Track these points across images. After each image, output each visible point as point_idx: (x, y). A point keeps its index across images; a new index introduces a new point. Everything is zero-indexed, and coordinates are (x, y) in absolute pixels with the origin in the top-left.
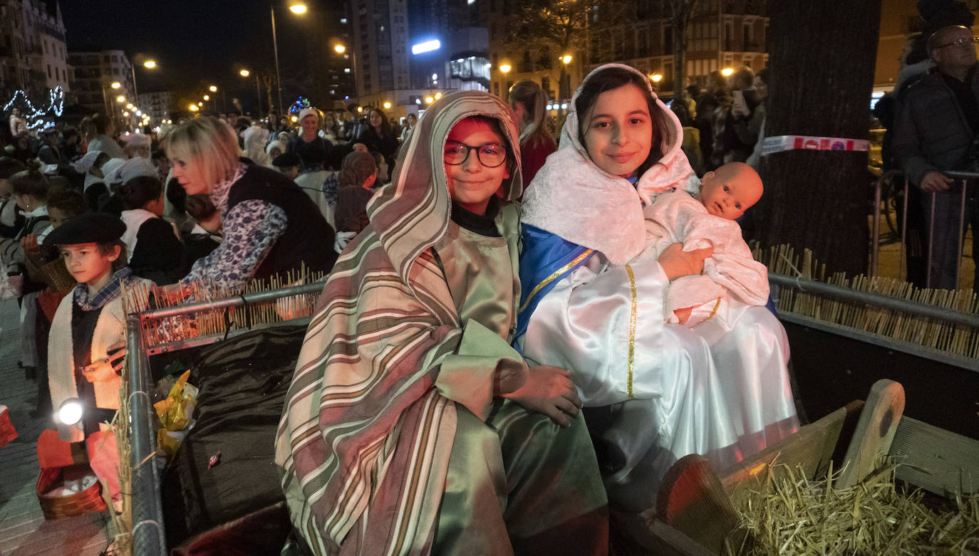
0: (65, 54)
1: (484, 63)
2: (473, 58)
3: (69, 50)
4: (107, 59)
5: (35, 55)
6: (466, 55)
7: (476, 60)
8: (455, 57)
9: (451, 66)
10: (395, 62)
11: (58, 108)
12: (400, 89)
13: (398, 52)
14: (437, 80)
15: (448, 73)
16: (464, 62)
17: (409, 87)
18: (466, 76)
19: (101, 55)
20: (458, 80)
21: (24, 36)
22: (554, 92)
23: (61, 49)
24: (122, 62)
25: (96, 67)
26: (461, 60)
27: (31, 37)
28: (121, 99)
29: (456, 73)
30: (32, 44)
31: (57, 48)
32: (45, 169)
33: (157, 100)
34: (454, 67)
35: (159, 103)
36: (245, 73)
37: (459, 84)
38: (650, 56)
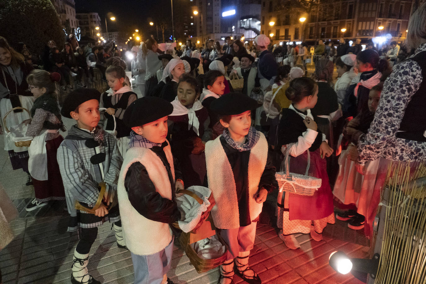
0: (75, 14)
1: (256, 22)
2: (251, 19)
3: (76, 12)
4: (91, 17)
5: (63, 14)
6: (247, 17)
7: (253, 20)
8: (243, 18)
9: (240, 23)
10: (214, 20)
11: (78, 37)
12: (216, 33)
13: (216, 15)
14: (234, 29)
15: (239, 26)
16: (247, 21)
17: (220, 32)
18: (247, 28)
19: (89, 15)
20: (243, 29)
21: (59, 6)
22: (290, 36)
23: (73, 11)
24: (98, 18)
25: (87, 20)
26: (245, 20)
27: (62, 6)
28: (98, 35)
29: (242, 26)
30: (62, 9)
31: (72, 12)
32: (91, 64)
33: (111, 36)
34: (242, 23)
35: (112, 37)
36: (152, 24)
37: (243, 31)
38: (340, 19)
